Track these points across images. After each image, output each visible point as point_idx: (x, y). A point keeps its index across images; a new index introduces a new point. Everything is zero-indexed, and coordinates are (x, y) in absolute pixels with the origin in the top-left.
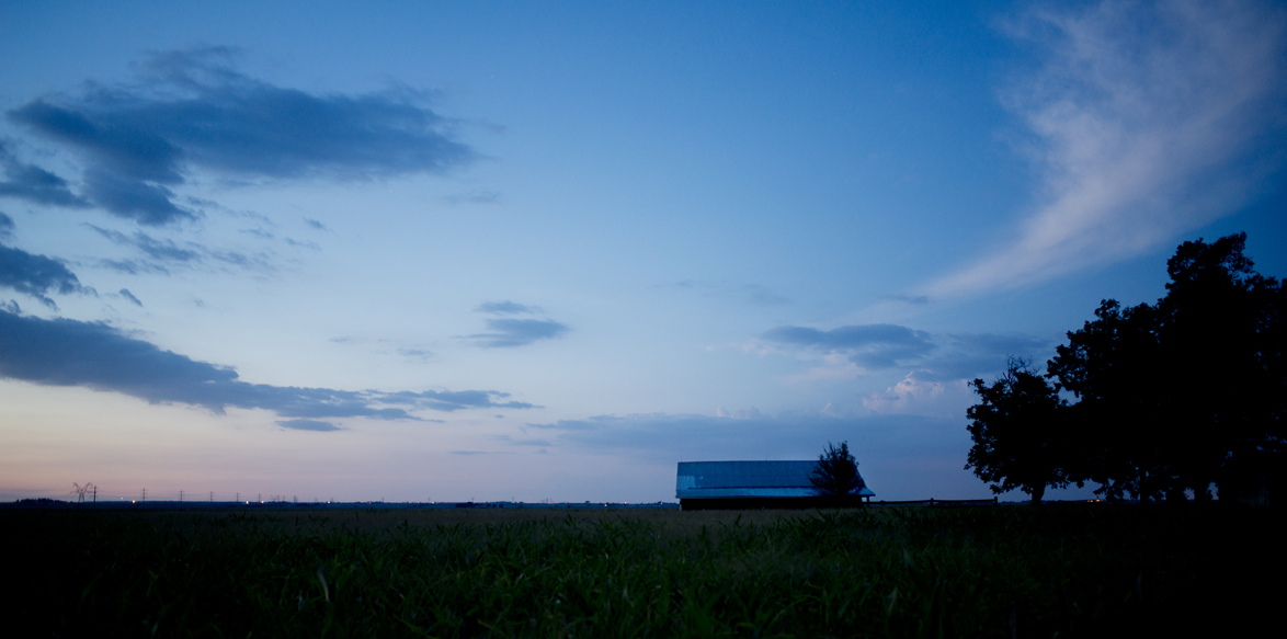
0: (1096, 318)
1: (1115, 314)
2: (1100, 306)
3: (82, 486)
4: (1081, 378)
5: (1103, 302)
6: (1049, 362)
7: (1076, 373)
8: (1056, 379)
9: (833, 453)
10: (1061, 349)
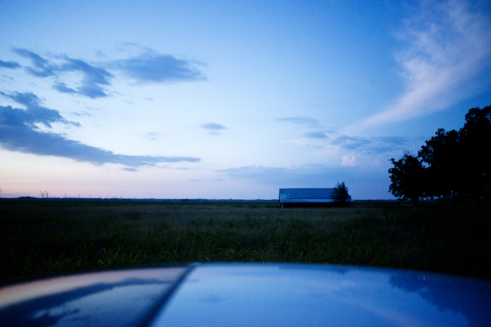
0: (436, 135)
1: (443, 134)
2: (437, 131)
3: (43, 192)
4: (431, 158)
5: (439, 129)
6: (419, 152)
7: (429, 156)
8: (421, 158)
9: (339, 186)
10: (423, 147)
